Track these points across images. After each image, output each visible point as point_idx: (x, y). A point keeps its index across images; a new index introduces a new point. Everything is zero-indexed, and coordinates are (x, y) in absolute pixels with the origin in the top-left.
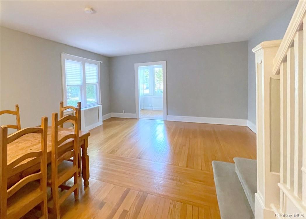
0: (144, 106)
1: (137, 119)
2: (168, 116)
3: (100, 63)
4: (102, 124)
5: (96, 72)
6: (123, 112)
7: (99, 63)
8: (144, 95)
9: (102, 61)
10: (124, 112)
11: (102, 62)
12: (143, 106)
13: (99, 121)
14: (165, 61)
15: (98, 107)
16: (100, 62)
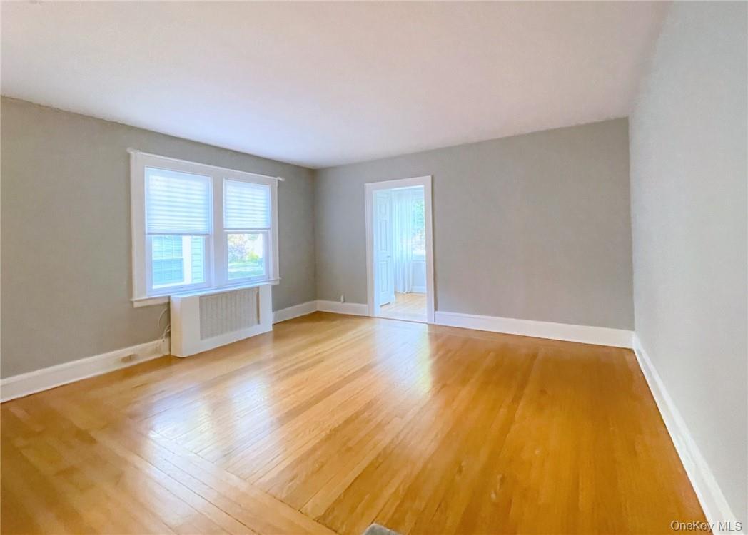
0: (413, 285)
1: (368, 317)
2: (436, 312)
3: (279, 181)
4: (271, 329)
5: (263, 201)
6: (340, 301)
7: (277, 182)
8: (414, 259)
9: (281, 177)
10: (342, 300)
11: (281, 179)
12: (411, 284)
13: (259, 322)
14: (430, 177)
15: (258, 288)
16: (277, 179)
